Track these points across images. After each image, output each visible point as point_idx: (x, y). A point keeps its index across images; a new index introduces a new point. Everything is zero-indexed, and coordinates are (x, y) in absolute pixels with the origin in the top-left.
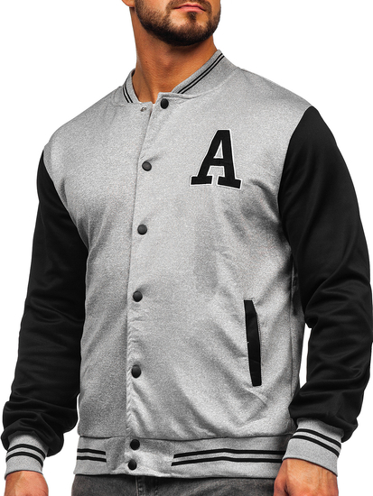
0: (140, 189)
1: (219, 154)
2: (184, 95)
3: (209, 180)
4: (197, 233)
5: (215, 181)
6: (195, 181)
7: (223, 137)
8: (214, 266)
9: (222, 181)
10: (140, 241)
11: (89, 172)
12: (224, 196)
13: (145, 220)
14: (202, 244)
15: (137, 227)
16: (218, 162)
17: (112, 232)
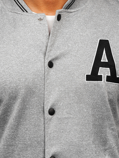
0: (48, 81)
1: (104, 59)
2: (69, 10)
3: (100, 78)
4: (93, 115)
5: (104, 79)
6: (89, 78)
7: (104, 45)
8: (105, 138)
9: (109, 79)
10: (50, 120)
11: (7, 66)
12: (110, 89)
13: (53, 105)
14: (97, 123)
15: (48, 110)
16: (105, 65)
17: (26, 112)
